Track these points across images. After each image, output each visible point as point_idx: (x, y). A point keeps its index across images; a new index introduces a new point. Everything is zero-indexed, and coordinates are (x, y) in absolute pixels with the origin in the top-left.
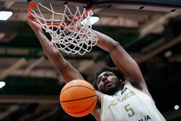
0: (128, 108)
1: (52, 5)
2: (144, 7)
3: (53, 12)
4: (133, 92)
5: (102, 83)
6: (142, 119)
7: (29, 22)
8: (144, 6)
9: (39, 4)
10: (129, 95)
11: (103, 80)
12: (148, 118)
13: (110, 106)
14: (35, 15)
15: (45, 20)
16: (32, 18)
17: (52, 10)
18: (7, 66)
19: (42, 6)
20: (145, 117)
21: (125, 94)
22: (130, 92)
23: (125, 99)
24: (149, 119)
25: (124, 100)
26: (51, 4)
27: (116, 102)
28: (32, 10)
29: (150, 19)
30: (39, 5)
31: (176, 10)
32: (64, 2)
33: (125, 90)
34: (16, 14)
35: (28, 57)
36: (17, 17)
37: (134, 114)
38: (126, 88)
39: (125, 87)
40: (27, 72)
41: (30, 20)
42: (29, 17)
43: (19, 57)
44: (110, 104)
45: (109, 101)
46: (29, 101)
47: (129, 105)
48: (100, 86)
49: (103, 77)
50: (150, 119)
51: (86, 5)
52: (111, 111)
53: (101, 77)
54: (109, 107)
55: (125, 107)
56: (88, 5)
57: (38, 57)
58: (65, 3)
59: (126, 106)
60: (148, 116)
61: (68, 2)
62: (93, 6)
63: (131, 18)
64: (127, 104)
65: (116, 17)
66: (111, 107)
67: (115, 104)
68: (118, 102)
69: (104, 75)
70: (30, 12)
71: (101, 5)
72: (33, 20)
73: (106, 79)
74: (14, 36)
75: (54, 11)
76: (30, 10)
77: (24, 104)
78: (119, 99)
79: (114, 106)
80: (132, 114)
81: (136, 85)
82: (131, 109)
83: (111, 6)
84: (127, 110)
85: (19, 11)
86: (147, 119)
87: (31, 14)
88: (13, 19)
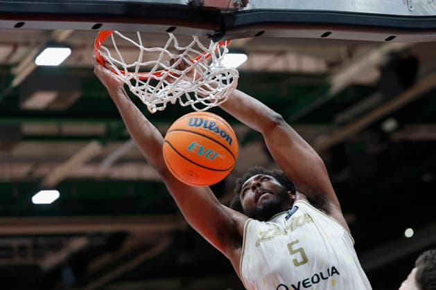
0: (295, 247)
1: (140, 33)
2: (330, 33)
3: (141, 47)
4: (309, 216)
5: (250, 194)
6: (321, 274)
7: (97, 70)
8: (330, 31)
9: (116, 32)
10: (301, 221)
11: (254, 188)
12: (334, 271)
13: (259, 240)
14: (109, 57)
15: (125, 66)
16: (104, 62)
17: (139, 44)
18: (62, 159)
19: (122, 36)
20: (328, 270)
21: (293, 220)
22: (303, 214)
23: (292, 230)
24: (336, 274)
25: (289, 231)
26: (138, 33)
27: (271, 234)
28: (102, 47)
29: (350, 55)
30: (114, 34)
31: (395, 37)
32: (168, 27)
33: (295, 211)
34: (79, 53)
35: (104, 139)
36: (80, 58)
37: (305, 260)
38: (297, 207)
39: (295, 204)
40: (103, 170)
41: (99, 67)
42: (98, 61)
43: (86, 138)
44: (260, 237)
45: (258, 231)
46: (109, 227)
47: (297, 241)
48: (246, 201)
49: (253, 182)
50: (338, 274)
51: (212, 32)
52: (261, 251)
53: (249, 183)
54: (258, 245)
55: (290, 246)
56: (216, 31)
57: (125, 138)
58: (170, 30)
59: (293, 243)
60: (333, 268)
61: (175, 28)
62: (227, 33)
63: (312, 55)
64: (294, 240)
65: (281, 54)
66: (261, 244)
67: (270, 238)
68: (275, 233)
69: (256, 179)
70: (99, 51)
71: (244, 31)
72: (105, 67)
73: (259, 185)
74: (75, 96)
75: (143, 45)
76: (98, 46)
77: (98, 235)
78: (278, 228)
79: (267, 242)
80: (302, 260)
81: (318, 202)
82: (301, 250)
83: (263, 32)
84: (292, 252)
85: (83, 47)
86: (333, 273)
87: (101, 54)
88: (72, 63)
